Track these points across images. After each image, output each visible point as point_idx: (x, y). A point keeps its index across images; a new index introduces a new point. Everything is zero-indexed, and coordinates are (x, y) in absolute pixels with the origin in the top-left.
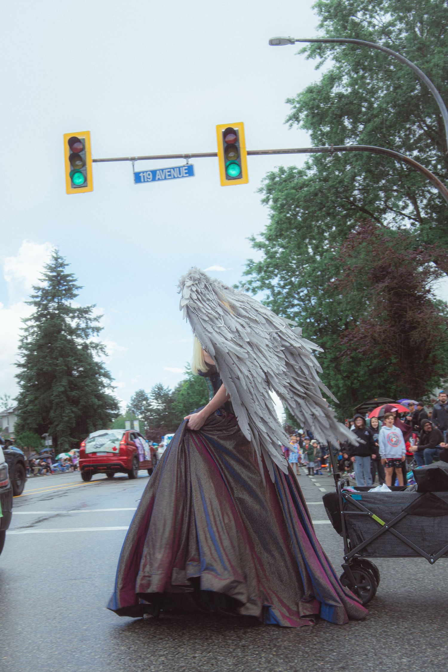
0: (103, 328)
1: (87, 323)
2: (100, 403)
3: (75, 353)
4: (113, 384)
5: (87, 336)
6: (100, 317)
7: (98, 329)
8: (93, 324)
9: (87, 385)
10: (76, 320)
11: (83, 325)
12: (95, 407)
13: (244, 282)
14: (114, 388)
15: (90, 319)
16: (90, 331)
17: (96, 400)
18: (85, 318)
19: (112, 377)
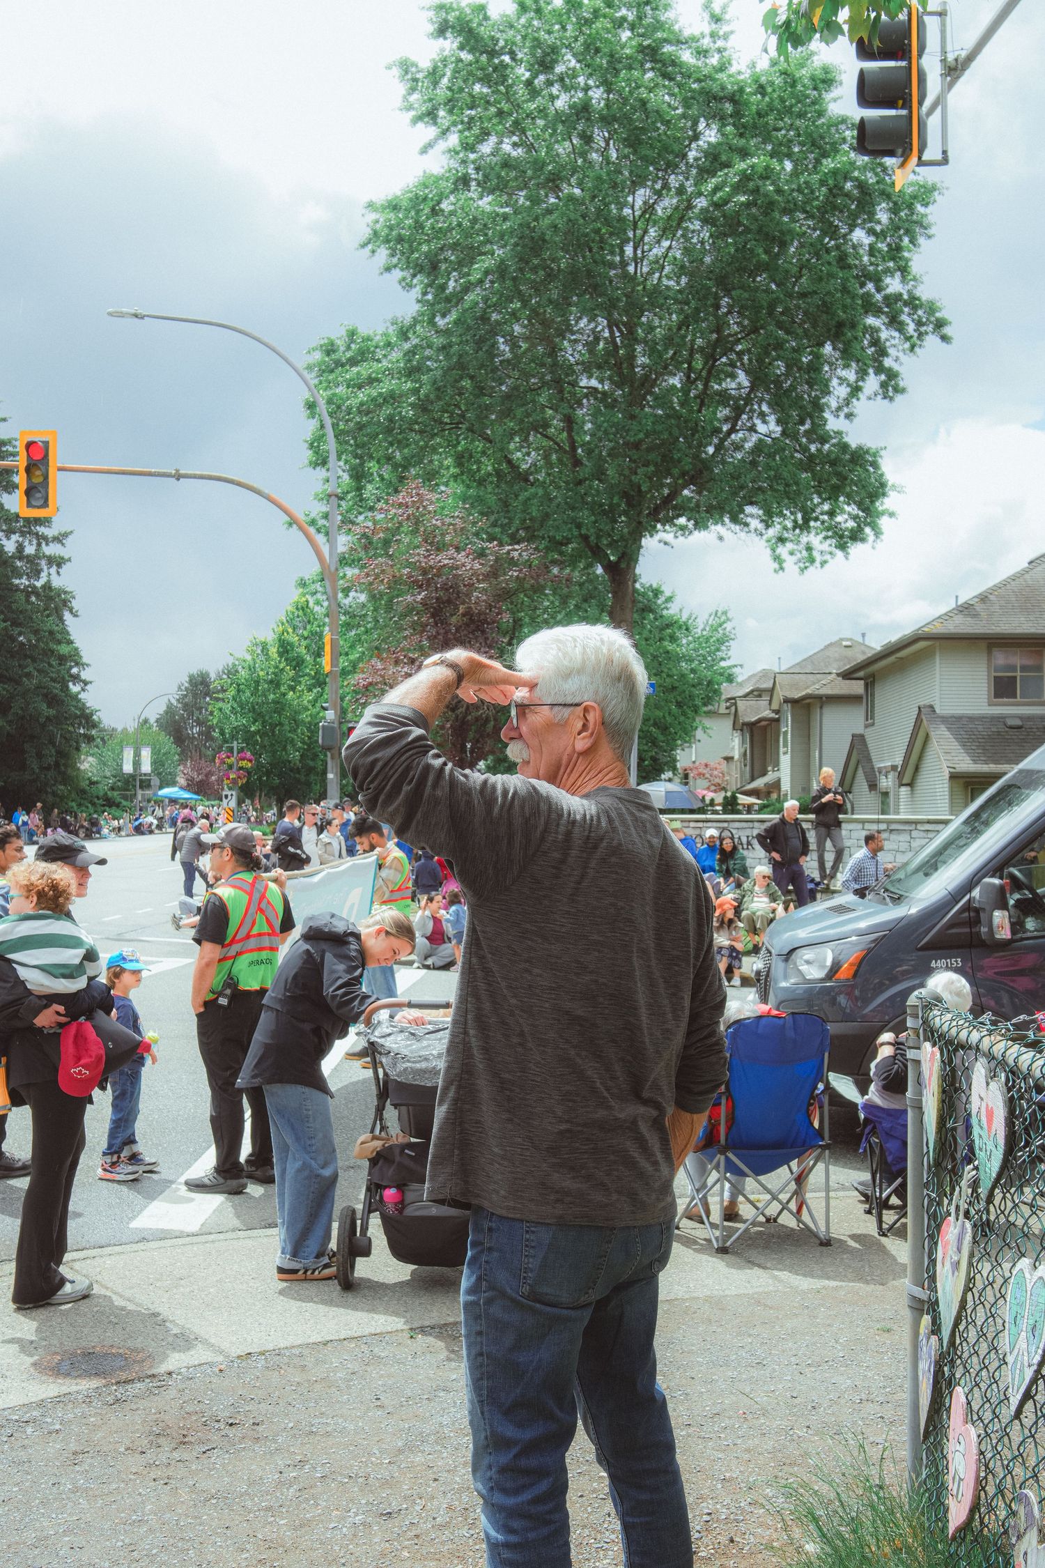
0: (69, 560)
1: (39, 545)
2: (52, 712)
3: (9, 607)
4: (84, 675)
5: (37, 573)
6: (66, 535)
7: (58, 562)
8: (50, 550)
9: (28, 675)
10: (15, 537)
11: (30, 550)
12: (42, 720)
13: (313, 515)
14: (86, 683)
15: (45, 538)
16: (43, 563)
17: (44, 706)
18: (37, 534)
19: (85, 660)
